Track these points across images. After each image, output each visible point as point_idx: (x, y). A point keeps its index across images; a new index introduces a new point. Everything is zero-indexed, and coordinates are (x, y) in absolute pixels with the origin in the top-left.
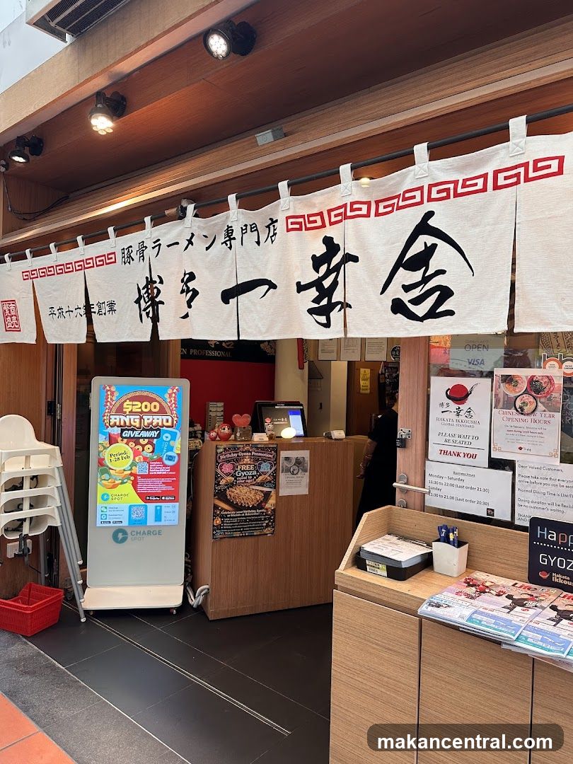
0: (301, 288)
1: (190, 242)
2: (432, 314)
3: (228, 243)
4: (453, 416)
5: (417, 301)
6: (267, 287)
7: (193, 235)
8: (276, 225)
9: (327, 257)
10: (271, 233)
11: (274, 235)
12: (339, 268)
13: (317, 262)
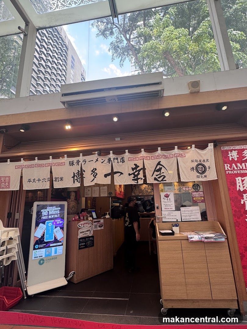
0: (130, 175)
1: (97, 160)
2: (162, 180)
3: (109, 162)
4: (166, 200)
5: (159, 178)
6: (120, 174)
7: (98, 158)
8: (123, 159)
9: (136, 168)
10: (122, 160)
11: (123, 161)
12: (139, 171)
13: (133, 169)
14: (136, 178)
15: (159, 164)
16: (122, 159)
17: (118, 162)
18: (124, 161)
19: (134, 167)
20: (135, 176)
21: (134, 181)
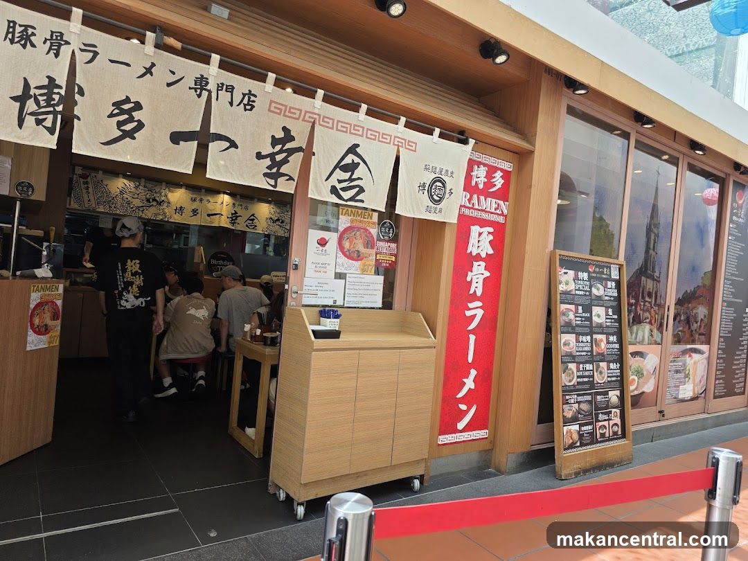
1: (149, 71)
2: (351, 199)
3: (199, 91)
5: (344, 189)
6: (228, 144)
7: (153, 65)
8: (252, 98)
9: (283, 141)
10: (245, 101)
11: (248, 104)
12: (291, 152)
13: (275, 141)
14: (274, 170)
15: (353, 150)
16: (246, 98)
17: (231, 104)
18: (253, 107)
19: (280, 135)
20: (275, 164)
21: (268, 179)
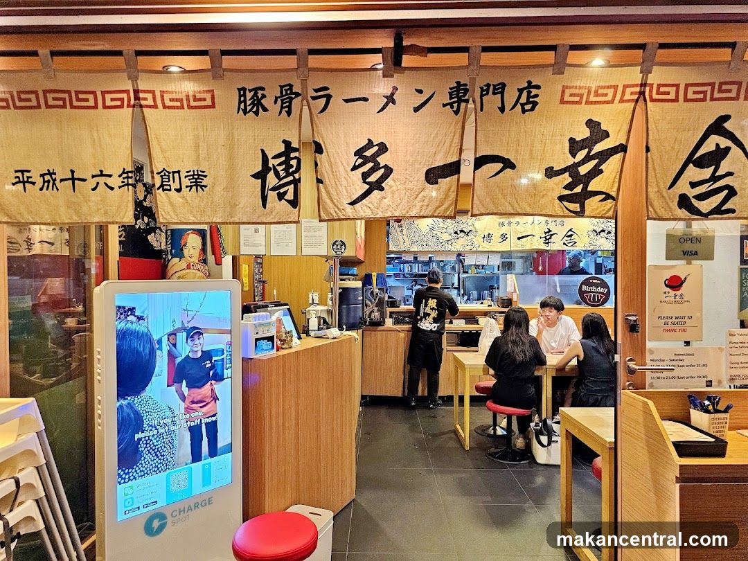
0: (551, 173)
1: (390, 99)
3: (455, 105)
5: (701, 197)
6: (501, 165)
7: (395, 89)
8: (534, 92)
9: (588, 143)
10: (523, 99)
11: (528, 102)
12: (605, 156)
13: (574, 146)
14: (578, 189)
15: (718, 127)
16: (525, 94)
17: (502, 109)
18: (535, 104)
19: (583, 133)
20: (577, 179)
21: (565, 203)
